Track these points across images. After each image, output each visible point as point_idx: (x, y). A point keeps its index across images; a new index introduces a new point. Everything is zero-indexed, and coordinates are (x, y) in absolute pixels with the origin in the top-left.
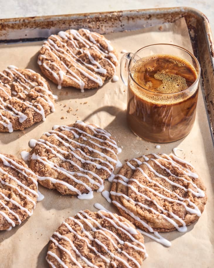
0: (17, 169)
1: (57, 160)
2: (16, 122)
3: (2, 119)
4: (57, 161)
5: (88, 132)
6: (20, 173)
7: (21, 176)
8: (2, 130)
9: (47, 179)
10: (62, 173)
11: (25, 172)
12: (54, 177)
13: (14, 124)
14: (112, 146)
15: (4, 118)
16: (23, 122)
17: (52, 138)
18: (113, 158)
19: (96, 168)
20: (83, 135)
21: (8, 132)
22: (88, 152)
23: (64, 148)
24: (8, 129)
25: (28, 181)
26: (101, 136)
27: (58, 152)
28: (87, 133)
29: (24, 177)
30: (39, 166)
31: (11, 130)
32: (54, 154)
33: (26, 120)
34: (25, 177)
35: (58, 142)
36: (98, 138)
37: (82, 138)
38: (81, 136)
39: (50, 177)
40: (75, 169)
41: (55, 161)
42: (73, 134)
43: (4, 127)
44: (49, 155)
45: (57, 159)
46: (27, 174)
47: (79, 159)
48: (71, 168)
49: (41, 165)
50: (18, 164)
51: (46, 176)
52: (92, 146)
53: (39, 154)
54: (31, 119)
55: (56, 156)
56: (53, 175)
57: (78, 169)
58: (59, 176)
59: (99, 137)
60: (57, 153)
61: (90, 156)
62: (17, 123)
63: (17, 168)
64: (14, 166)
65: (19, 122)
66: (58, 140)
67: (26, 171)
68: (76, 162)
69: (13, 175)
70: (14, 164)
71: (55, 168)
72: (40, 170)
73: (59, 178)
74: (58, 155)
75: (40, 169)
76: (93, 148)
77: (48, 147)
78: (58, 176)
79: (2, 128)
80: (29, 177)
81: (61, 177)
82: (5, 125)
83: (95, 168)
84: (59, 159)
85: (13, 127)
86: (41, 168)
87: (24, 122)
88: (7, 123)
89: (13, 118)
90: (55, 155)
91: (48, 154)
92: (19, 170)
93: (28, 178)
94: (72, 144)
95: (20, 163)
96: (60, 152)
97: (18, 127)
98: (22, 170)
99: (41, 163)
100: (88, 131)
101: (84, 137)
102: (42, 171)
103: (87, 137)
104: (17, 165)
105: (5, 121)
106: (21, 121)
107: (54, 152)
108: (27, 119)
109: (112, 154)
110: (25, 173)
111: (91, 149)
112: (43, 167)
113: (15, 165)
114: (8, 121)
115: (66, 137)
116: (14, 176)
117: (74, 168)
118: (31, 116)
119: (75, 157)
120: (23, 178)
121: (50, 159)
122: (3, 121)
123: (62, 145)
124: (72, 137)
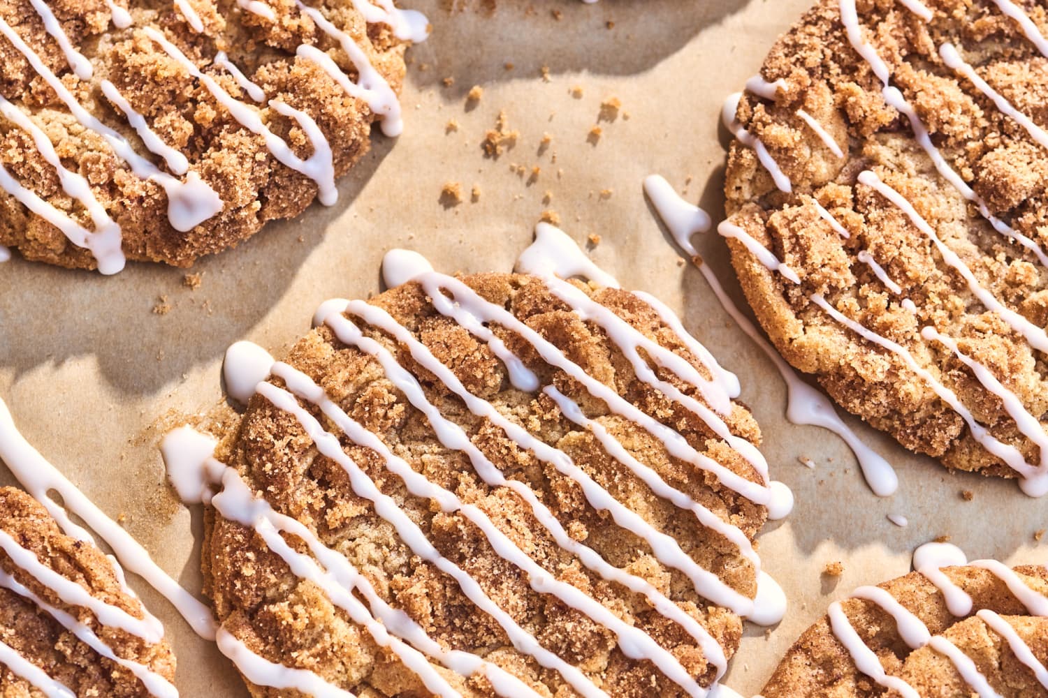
0: (44, 606)
1: (379, 546)
2: (145, 221)
3: (60, 186)
4: (376, 555)
5: (598, 367)
6: (67, 631)
7: (69, 652)
8: (56, 258)
9: (303, 688)
10: (400, 661)
11: (97, 626)
12: (343, 678)
13: (132, 230)
14: (737, 496)
15: (74, 182)
16: (193, 231)
17: (362, 378)
18: (730, 582)
19: (617, 649)
20: (565, 383)
21: (96, 273)
22: (577, 510)
23: (430, 453)
24: (94, 259)
25: (118, 687)
26: (680, 412)
27: (392, 483)
28: (592, 372)
29: (91, 656)
30: (259, 578)
31: (113, 263)
32: (362, 500)
33: (215, 218)
34: (96, 657)
35: (400, 408)
36: (654, 415)
37: (554, 403)
38: (552, 391)
39: (318, 672)
40: (482, 631)
41: (367, 549)
42: (502, 366)
43: (69, 246)
44: (330, 504)
45: (376, 533)
46: (108, 641)
47: (514, 567)
48: (457, 622)
49: (273, 579)
50: (55, 567)
51: (292, 664)
52: (610, 477)
53: (271, 488)
54: (243, 213)
55: (372, 516)
56: (339, 667)
57: (503, 632)
58: (375, 676)
59: (660, 413)
60: (384, 489)
61: (587, 543)
62: (153, 226)
63: (46, 599)
64: (27, 585)
65: (164, 219)
66: (402, 397)
67: (101, 620)
68: (496, 583)
69: (19, 643)
70: (26, 572)
71: (358, 611)
72: (260, 605)
73: (376, 685)
74: (388, 505)
75: (266, 601)
76: (612, 489)
77: (330, 445)
78: (370, 672)
79: (58, 246)
80: (121, 662)
81: (386, 682)
82: (78, 235)
83: (611, 645)
84: (393, 542)
85: (125, 246)
86: (270, 593)
87: (201, 230)
88: (90, 225)
89: (133, 187)
90: (371, 508)
91: (325, 498)
92: (58, 614)
93: (114, 663)
94: (485, 439)
95: (63, 562)
96: (404, 486)
97: (158, 252)
98: (76, 611)
99: (275, 560)
100: (601, 361)
101: (564, 393)
102: (274, 619)
103: (585, 403)
104: (45, 573)
105: (76, 208)
106: (182, 221)
107: (366, 485)
108: (220, 214)
109: (725, 550)
110: (94, 629)
111: (599, 496)
112: (284, 587)
113: (34, 578)
114: (97, 207)
115: (453, 381)
116: (27, 652)
117: (476, 626)
118: (245, 192)
119: (490, 547)
120: (83, 662)
121: (336, 530)
122: (67, 204)
123: (420, 432)
124: (495, 380)
